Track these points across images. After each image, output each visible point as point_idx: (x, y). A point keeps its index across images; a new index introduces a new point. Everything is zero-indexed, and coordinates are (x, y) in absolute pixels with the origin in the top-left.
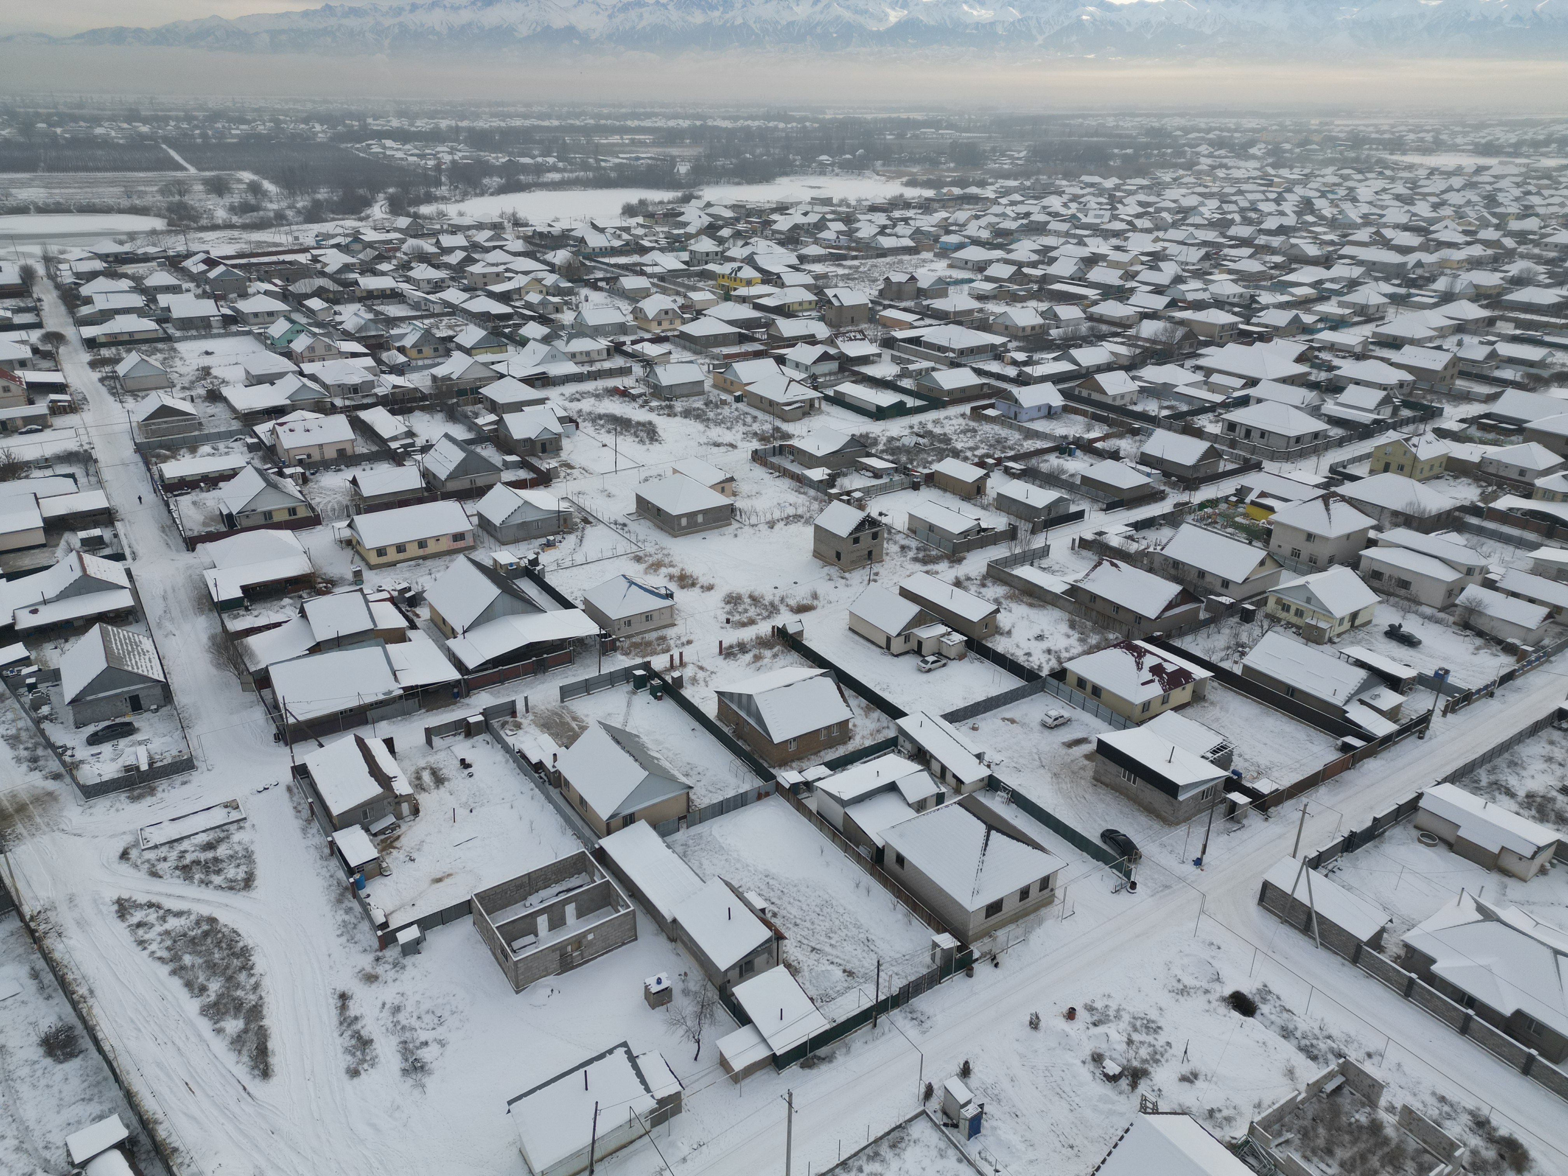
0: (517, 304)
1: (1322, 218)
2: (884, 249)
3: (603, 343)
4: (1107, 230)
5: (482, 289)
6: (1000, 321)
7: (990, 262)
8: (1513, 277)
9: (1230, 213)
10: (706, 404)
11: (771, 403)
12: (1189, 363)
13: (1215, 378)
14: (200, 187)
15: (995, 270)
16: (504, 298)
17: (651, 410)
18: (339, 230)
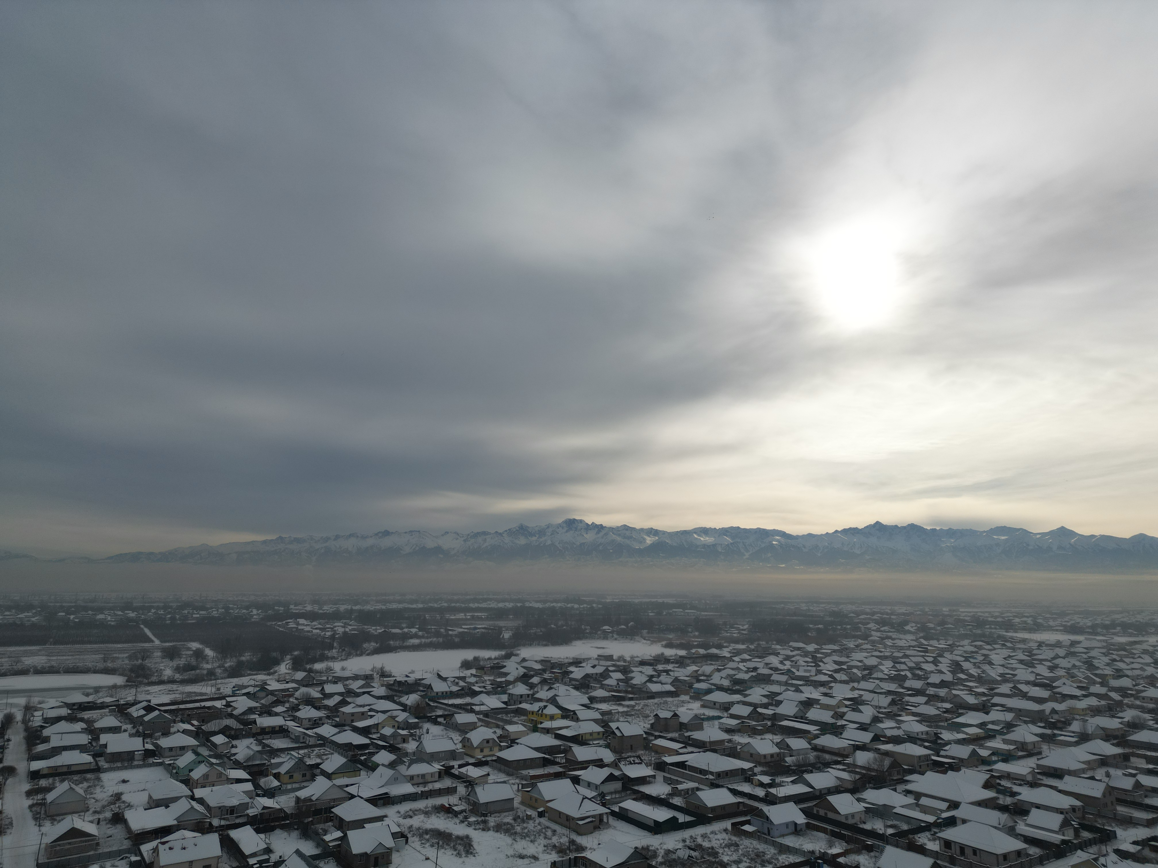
0: (374, 736)
1: (971, 676)
2: (652, 692)
3: (437, 767)
4: (815, 681)
5: (349, 725)
6: (745, 749)
7: (732, 704)
8: (1128, 722)
9: (903, 670)
10: (515, 819)
11: (568, 818)
12: (901, 787)
13: (924, 801)
14: (159, 654)
15: (736, 710)
16: (365, 731)
17: (469, 825)
18: (252, 683)
